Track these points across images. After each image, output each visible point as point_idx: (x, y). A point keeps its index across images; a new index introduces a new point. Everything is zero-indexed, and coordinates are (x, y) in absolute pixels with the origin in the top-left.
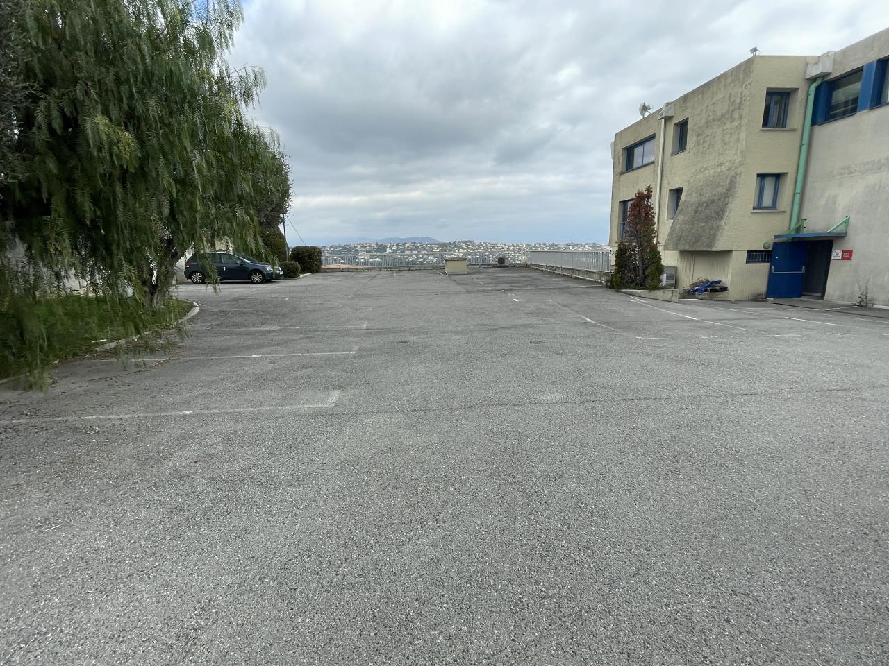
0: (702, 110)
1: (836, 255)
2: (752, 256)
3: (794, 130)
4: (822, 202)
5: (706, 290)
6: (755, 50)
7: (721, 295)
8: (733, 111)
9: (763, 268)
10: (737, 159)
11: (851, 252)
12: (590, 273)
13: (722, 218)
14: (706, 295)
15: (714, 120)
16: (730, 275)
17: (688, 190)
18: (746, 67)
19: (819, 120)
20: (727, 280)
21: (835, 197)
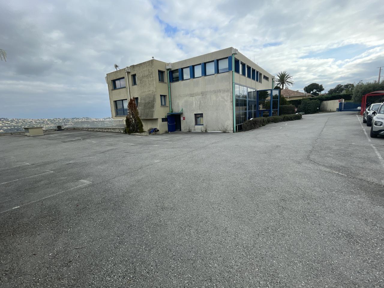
0: (140, 72)
1: (182, 119)
2: (163, 120)
3: (166, 83)
4: (176, 104)
5: (153, 131)
6: (153, 57)
7: (158, 133)
8: (150, 74)
9: (166, 123)
10: (154, 90)
11: (184, 118)
12: (113, 129)
13: (154, 108)
14: (154, 133)
15: (145, 76)
16: (159, 126)
17: (140, 99)
18: (152, 62)
19: (171, 81)
20: (158, 128)
21: (179, 103)
